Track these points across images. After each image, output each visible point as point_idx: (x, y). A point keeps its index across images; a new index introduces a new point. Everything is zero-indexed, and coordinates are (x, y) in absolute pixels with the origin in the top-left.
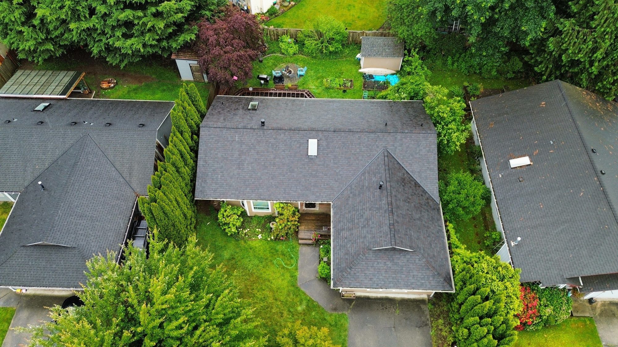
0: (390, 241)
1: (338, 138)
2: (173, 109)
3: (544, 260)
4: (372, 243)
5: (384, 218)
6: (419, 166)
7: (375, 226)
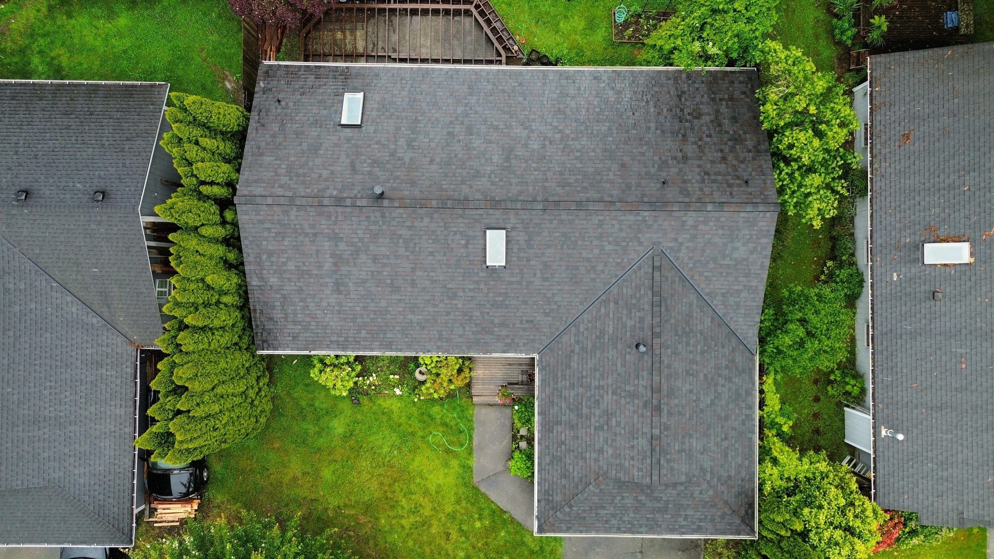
0: (649, 473)
1: (553, 226)
2: (168, 105)
3: (935, 477)
4: (614, 467)
5: (641, 419)
6: (726, 283)
7: (623, 432)
